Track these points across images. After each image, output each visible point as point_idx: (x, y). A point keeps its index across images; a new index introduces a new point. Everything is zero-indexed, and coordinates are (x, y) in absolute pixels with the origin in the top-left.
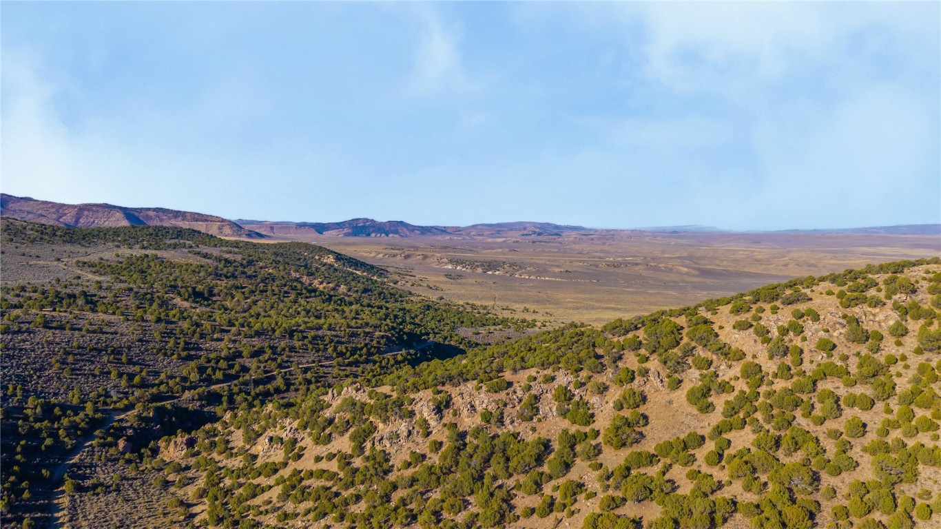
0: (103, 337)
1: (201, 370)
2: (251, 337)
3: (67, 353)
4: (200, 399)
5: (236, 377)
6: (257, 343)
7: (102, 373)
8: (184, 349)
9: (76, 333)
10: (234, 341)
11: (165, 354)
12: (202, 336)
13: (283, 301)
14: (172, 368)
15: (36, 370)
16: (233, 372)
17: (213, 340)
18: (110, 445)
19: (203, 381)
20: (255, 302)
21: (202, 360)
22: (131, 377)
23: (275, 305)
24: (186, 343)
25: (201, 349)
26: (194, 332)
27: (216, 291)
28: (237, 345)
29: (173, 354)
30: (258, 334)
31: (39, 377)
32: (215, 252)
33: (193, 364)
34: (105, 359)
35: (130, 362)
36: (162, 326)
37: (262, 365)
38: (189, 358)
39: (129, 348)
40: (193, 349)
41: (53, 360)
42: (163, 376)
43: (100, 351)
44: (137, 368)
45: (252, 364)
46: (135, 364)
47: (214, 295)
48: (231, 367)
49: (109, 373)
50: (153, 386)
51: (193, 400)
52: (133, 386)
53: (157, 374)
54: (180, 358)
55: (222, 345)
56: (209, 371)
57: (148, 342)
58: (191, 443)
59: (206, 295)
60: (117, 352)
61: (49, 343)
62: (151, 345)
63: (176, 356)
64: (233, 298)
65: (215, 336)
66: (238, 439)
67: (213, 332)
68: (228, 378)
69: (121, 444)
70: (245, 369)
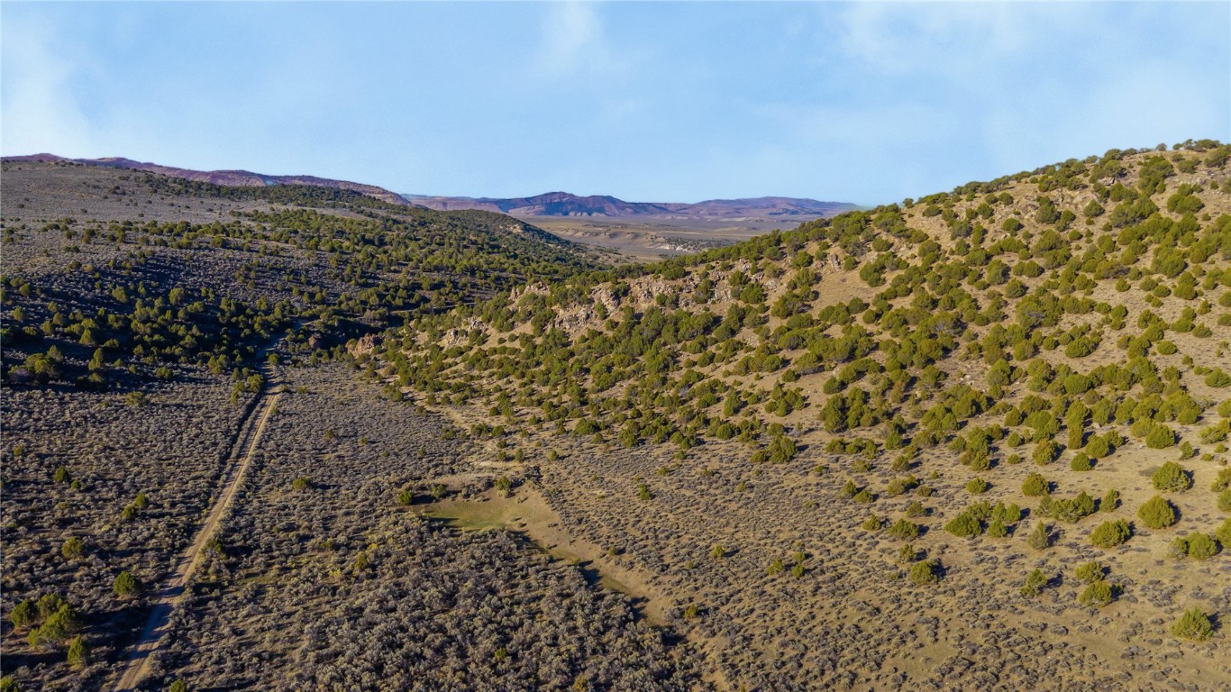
0: (281, 259)
1: (381, 296)
2: (430, 271)
3: (249, 269)
4: (381, 319)
5: (417, 305)
6: (437, 277)
7: (283, 290)
8: (361, 277)
9: (254, 254)
10: (413, 274)
11: (343, 280)
12: (379, 267)
13: (462, 253)
14: (349, 294)
15: (222, 281)
16: (413, 301)
17: (390, 271)
18: (302, 341)
19: (384, 306)
20: (432, 252)
21: (381, 289)
22: (312, 295)
23: (454, 256)
24: (363, 272)
25: (379, 279)
26: (370, 263)
27: (387, 239)
28: (415, 278)
29: (350, 281)
30: (437, 269)
31: (226, 287)
32: (382, 213)
33: (370, 290)
34: (285, 277)
35: (309, 283)
36: (336, 255)
37: (443, 298)
38: (366, 285)
39: (307, 271)
40: (370, 278)
41: (237, 274)
42: (342, 298)
43: (280, 270)
44: (317, 288)
45: (433, 295)
46: (314, 285)
47: (386, 244)
48: (411, 296)
49: (290, 290)
50: (335, 304)
51: (375, 320)
52: (316, 303)
53: (337, 295)
54: (357, 284)
55: (400, 276)
56: (389, 298)
57: (325, 267)
58: (378, 342)
59: (377, 243)
60: (295, 272)
61: (230, 260)
62: (328, 271)
63: (353, 282)
64: (407, 247)
65: (392, 268)
66: (423, 338)
67: (391, 265)
68: (406, 306)
69: (312, 341)
70: (426, 300)
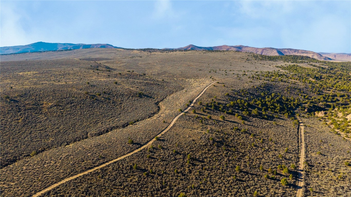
0: (296, 85)
1: (324, 98)
2: (340, 91)
3: (288, 88)
4: (324, 105)
5: (335, 102)
6: (342, 93)
7: (297, 94)
8: (318, 92)
9: (289, 84)
10: (334, 92)
11: (313, 92)
12: (323, 89)
13: (349, 83)
14: (315, 96)
15: (282, 91)
16: (334, 100)
17: (327, 90)
18: (303, 110)
19: (325, 101)
20: (338, 82)
21: (324, 96)
22: (305, 96)
23: (346, 84)
24: (319, 90)
25: (323, 93)
26: (321, 87)
28: (335, 93)
29: (315, 92)
30: (342, 90)
31: (283, 93)
32: (317, 64)
33: (321, 96)
34: (297, 91)
35: (303, 93)
36: (311, 85)
37: (344, 100)
38: (320, 94)
39: (303, 89)
40: (321, 92)
41: (285, 89)
42: (313, 98)
43: (296, 89)
44: (306, 95)
45: (341, 99)
46: (305, 93)
47: (322, 78)
48: (334, 99)
49: (299, 94)
50: (311, 100)
51: (322, 105)
52: (305, 99)
53: (311, 97)
54: (317, 94)
55: (330, 92)
56: (326, 98)
57: (308, 88)
58: (325, 113)
59: (319, 78)
60: (300, 90)
61: (284, 85)
62: (309, 89)
63: (316, 93)
64: (329, 80)
65: (328, 89)
66: (340, 115)
67: (327, 88)
68: (332, 102)
69: (306, 110)
70: (339, 100)
